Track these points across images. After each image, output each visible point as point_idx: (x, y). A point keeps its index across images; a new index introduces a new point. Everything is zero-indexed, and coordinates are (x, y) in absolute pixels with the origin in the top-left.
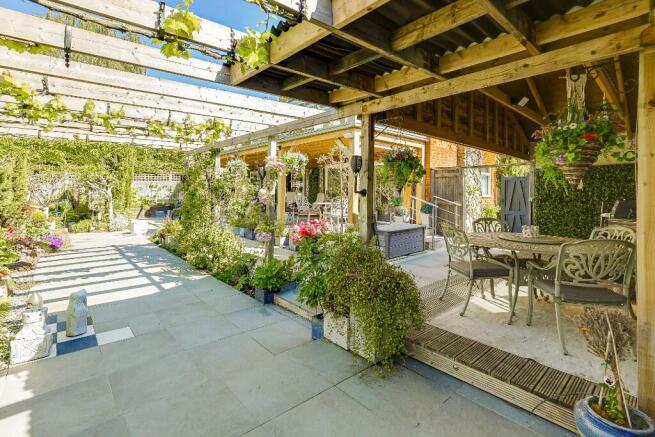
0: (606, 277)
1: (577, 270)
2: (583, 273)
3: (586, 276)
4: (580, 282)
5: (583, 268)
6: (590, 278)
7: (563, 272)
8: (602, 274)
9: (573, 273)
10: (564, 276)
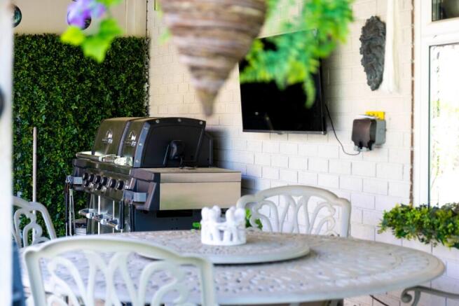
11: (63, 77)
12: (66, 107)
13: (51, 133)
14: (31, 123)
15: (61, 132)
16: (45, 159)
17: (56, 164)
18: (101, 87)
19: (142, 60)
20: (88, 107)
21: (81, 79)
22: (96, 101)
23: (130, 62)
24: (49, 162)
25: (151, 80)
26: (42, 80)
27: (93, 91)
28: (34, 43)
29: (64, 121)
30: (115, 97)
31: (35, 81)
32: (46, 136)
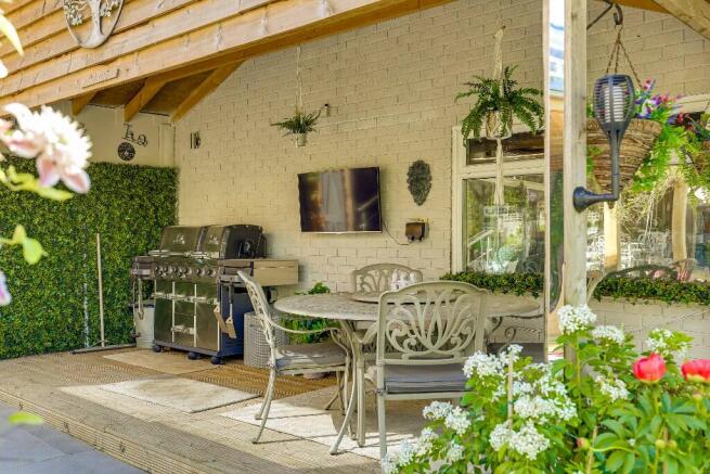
0: (448, 346)
1: (406, 336)
2: (414, 343)
3: (419, 347)
4: (410, 358)
5: (412, 332)
6: (423, 348)
7: (387, 341)
8: (441, 341)
9: (401, 343)
10: (389, 349)
11: (118, 194)
12: (121, 218)
13: (111, 238)
14: (96, 231)
15: (118, 237)
16: (106, 258)
17: (114, 261)
18: (147, 203)
19: (174, 184)
20: (137, 218)
21: (132, 198)
22: (143, 214)
23: (166, 186)
24: (109, 260)
25: (180, 199)
26: (102, 197)
27: (141, 206)
28: (97, 169)
29: (120, 229)
30: (155, 212)
31: (98, 199)
32: (106, 240)
